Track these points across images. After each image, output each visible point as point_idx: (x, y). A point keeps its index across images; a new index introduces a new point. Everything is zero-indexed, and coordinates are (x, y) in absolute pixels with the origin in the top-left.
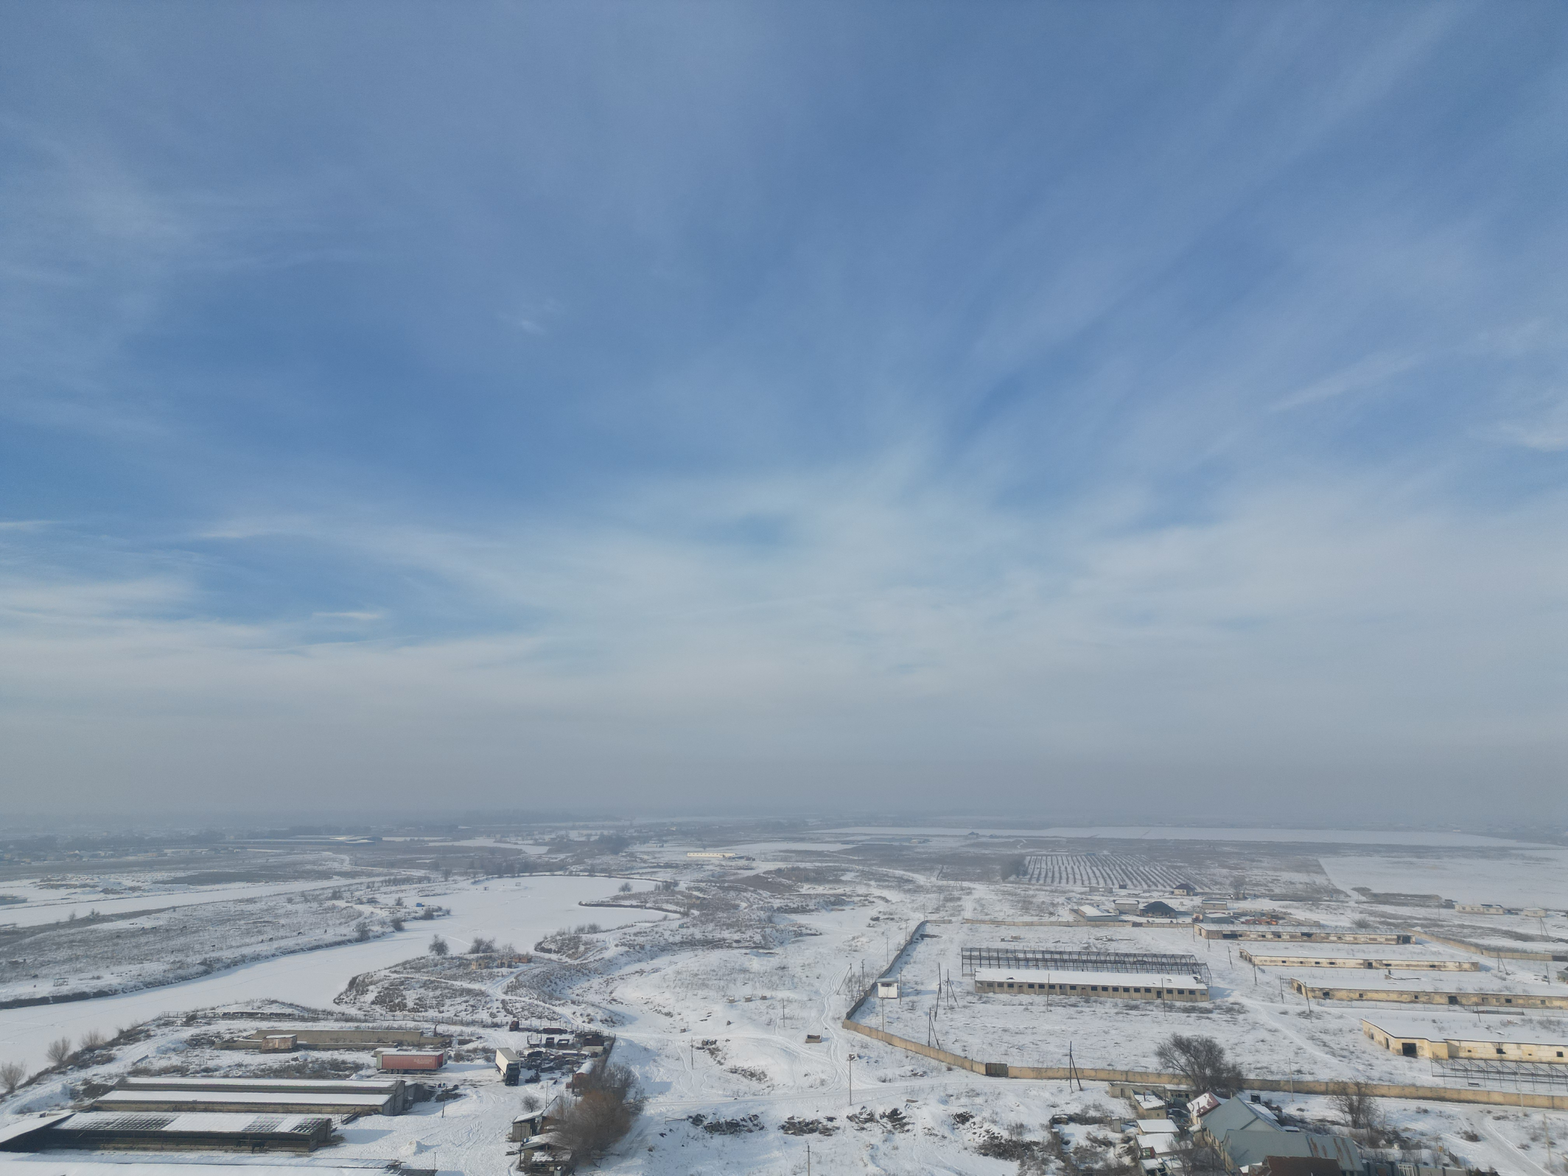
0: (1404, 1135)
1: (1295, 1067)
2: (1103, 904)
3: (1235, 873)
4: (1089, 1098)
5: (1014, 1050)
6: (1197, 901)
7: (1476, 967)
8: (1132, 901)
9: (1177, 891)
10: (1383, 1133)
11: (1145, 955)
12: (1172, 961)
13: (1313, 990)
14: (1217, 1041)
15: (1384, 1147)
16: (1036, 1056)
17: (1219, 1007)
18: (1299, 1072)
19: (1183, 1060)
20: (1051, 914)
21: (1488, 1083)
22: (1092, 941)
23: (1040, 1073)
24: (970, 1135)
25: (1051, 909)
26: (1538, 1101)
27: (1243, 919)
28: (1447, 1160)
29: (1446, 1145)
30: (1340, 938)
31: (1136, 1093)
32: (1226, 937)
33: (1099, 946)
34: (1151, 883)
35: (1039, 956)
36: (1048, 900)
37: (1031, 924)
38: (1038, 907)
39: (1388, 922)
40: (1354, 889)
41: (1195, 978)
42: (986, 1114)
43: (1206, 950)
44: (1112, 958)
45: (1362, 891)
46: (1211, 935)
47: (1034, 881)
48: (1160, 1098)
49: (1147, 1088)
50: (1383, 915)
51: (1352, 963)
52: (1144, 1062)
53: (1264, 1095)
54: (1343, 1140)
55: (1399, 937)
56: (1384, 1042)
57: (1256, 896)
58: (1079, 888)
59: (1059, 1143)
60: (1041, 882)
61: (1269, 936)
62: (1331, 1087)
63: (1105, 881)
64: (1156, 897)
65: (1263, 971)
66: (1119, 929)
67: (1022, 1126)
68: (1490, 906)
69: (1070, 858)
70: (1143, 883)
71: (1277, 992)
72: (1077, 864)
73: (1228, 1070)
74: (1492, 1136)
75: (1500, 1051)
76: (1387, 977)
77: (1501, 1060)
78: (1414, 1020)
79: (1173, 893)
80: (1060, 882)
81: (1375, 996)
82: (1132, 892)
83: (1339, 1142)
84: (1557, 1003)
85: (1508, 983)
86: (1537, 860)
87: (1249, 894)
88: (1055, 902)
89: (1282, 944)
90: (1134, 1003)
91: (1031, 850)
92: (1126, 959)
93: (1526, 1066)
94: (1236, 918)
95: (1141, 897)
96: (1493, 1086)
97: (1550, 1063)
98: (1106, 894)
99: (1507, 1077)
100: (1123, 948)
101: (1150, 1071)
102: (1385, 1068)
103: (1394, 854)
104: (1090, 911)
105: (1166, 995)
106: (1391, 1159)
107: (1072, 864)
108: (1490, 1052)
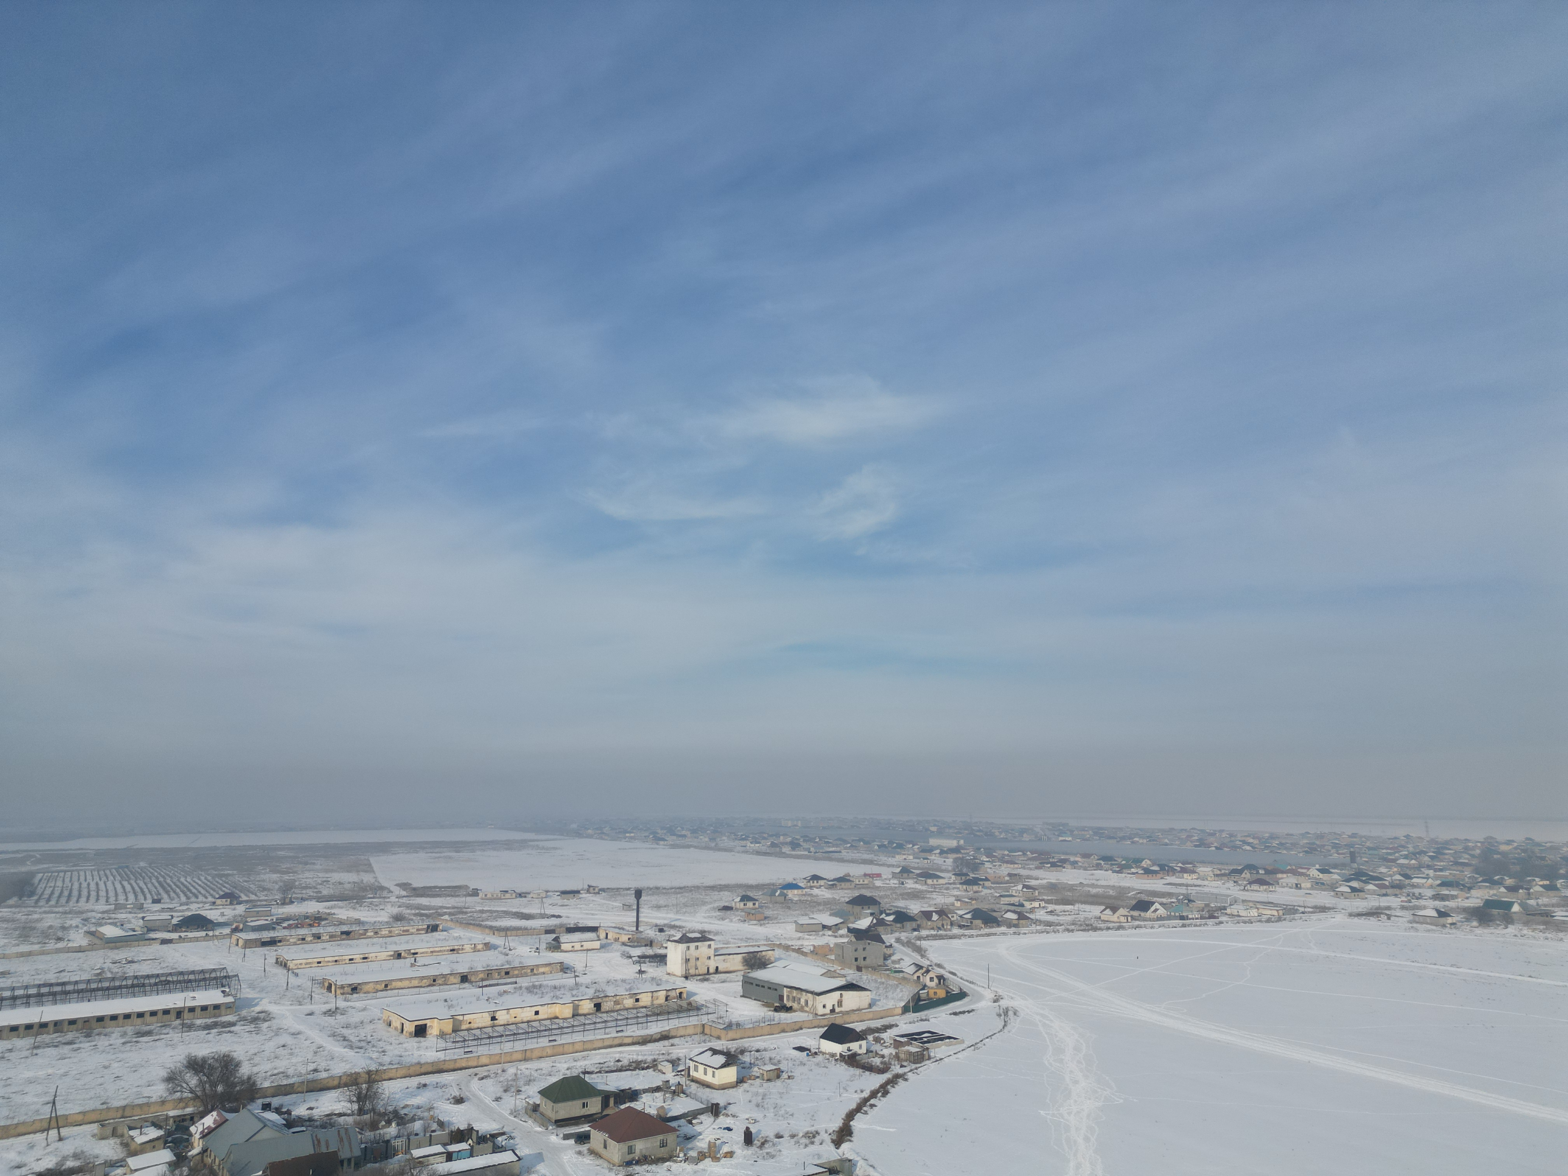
0: (402, 1112)
1: (312, 1067)
2: (129, 922)
3: (286, 877)
4: (69, 1147)
6: (240, 909)
7: (488, 946)
8: (165, 916)
9: (219, 902)
10: (384, 1115)
11: (170, 974)
12: (201, 976)
13: (342, 987)
14: (235, 1055)
15: (384, 1127)
17: (244, 1019)
18: (315, 1071)
19: (194, 1082)
20: (59, 939)
21: (480, 1048)
22: (107, 965)
23: (7, 1131)
25: (60, 934)
26: (514, 1056)
27: (285, 925)
28: (435, 1126)
29: (436, 1113)
30: (376, 933)
31: (131, 1128)
32: (264, 944)
33: (115, 970)
34: (190, 894)
35: (33, 991)
36: (57, 923)
37: (30, 954)
38: (43, 932)
39: (421, 913)
40: (397, 885)
41: (223, 992)
43: (240, 961)
44: (130, 982)
45: (404, 886)
46: (248, 944)
47: (42, 903)
48: (160, 1128)
49: (145, 1120)
50: (419, 907)
51: (383, 955)
52: (147, 1092)
53: (275, 1102)
54: (346, 1130)
55: (428, 926)
56: (399, 1027)
57: (303, 899)
58: (101, 907)
60: (53, 902)
61: (309, 939)
62: (344, 1079)
63: (136, 896)
64: (194, 909)
65: (297, 975)
66: (144, 949)
68: (507, 892)
69: (95, 873)
70: (182, 895)
71: (307, 994)
72: (104, 879)
73: (242, 1082)
74: (474, 1095)
75: (493, 1019)
76: (412, 965)
77: (493, 1026)
78: (429, 1002)
79: (214, 903)
80: (77, 901)
81: (399, 984)
82: (166, 906)
83: (343, 1132)
84: (542, 970)
85: (509, 958)
86: (547, 849)
87: (295, 898)
88: (66, 925)
89: (320, 946)
90: (147, 1028)
91: (45, 866)
92: (147, 981)
93: (511, 1027)
94: (278, 924)
95: (176, 911)
96: (483, 1050)
97: (528, 1022)
98: (135, 910)
99: (495, 1040)
100: (145, 969)
101: (153, 1100)
102: (397, 1052)
103: (437, 850)
104: (110, 931)
105: (186, 1015)
106: (387, 1137)
107: (97, 879)
108: (486, 1020)
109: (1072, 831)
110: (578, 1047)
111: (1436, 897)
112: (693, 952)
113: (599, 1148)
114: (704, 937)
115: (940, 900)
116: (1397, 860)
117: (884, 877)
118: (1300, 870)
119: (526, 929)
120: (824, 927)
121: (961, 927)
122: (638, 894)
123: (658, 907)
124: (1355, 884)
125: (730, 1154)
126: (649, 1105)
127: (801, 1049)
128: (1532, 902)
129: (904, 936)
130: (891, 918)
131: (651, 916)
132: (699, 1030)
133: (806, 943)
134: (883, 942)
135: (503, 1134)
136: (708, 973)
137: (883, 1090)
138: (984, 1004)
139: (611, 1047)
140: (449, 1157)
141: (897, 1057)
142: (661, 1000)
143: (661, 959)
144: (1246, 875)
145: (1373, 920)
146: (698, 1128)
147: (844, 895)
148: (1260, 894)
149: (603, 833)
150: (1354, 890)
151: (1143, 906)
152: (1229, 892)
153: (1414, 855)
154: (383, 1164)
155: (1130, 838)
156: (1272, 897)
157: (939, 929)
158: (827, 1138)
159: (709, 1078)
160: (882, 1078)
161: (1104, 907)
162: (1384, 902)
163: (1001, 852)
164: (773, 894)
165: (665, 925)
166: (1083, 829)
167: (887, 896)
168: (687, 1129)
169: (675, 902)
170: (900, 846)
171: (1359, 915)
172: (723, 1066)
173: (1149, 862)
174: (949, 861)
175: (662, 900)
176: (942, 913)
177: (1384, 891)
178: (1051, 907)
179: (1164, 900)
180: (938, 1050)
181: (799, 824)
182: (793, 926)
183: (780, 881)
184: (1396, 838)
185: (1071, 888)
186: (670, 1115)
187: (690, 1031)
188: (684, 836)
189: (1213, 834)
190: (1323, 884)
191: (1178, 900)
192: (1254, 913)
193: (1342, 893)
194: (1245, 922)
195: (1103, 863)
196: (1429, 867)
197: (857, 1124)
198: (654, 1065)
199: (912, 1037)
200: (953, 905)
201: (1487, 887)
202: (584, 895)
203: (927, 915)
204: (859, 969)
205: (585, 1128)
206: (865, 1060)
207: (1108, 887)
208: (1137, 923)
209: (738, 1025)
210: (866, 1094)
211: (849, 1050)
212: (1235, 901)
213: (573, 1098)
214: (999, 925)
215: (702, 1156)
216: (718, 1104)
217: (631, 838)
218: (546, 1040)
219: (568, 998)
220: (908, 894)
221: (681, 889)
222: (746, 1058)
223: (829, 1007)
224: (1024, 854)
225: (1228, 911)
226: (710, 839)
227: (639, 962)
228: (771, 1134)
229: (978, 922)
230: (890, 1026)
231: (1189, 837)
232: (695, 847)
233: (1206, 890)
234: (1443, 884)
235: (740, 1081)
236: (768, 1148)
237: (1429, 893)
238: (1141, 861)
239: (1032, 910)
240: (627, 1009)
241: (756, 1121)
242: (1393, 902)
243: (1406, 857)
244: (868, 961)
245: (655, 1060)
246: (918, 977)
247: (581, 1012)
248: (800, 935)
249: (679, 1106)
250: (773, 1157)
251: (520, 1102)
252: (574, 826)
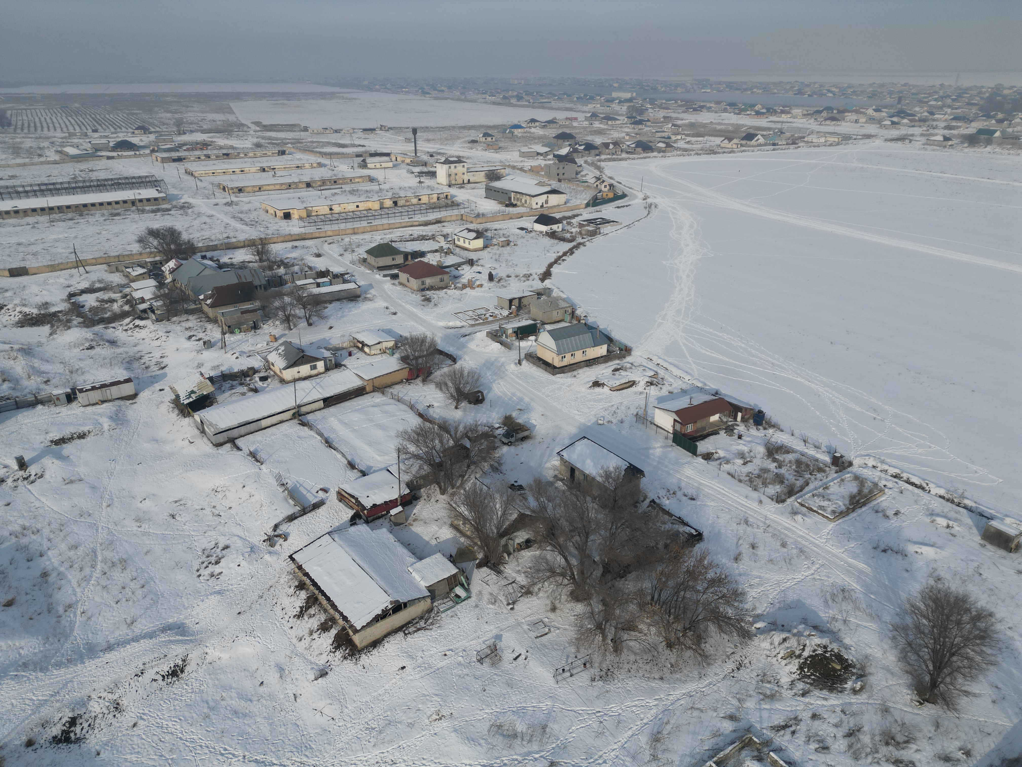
0: (286, 261)
1: (225, 235)
2: (82, 145)
3: (176, 116)
4: (94, 277)
5: (30, 257)
6: (152, 137)
7: (320, 165)
8: (104, 141)
9: (136, 132)
10: (275, 262)
11: (120, 179)
12: (140, 180)
13: (232, 189)
14: (176, 228)
15: (276, 269)
16: (48, 257)
17: (175, 207)
18: (228, 237)
19: (155, 243)
20: (40, 156)
21: (326, 226)
22: (77, 173)
23: (53, 268)
24: (7, 317)
25: (39, 152)
26: (348, 232)
27: (185, 148)
28: (306, 269)
29: (306, 262)
30: (246, 155)
31: (126, 268)
32: (175, 160)
33: (83, 176)
34: (117, 127)
35: (36, 188)
36: (34, 145)
37: (24, 165)
38: (27, 151)
39: (273, 142)
40: (252, 123)
41: (157, 190)
42: (17, 301)
43: (162, 171)
44: (95, 183)
45: (257, 123)
46: (164, 160)
47: (19, 131)
48: (144, 268)
49: (134, 263)
50: (270, 138)
51: (254, 170)
52: (129, 248)
53: (209, 254)
54: (255, 270)
55: (279, 151)
56: (274, 213)
57: (192, 132)
58: (59, 134)
59: (77, 309)
60: (26, 131)
61: (203, 158)
62: (247, 243)
63: (80, 127)
64: (121, 137)
65: (201, 181)
66: (97, 162)
67: (47, 303)
68: (326, 129)
69: (47, 111)
70: (110, 127)
71: (211, 192)
72: (54, 115)
73: (185, 244)
74: (327, 253)
75: (331, 209)
76: (274, 176)
77: (331, 214)
78: (289, 199)
79: (133, 133)
80: (42, 130)
81: (268, 188)
82: (102, 134)
83: (253, 271)
84: (357, 180)
85: (335, 172)
86: (350, 99)
87: (187, 130)
88: (41, 146)
89: (211, 162)
90: (116, 211)
91: (10, 105)
92: (106, 183)
93: (342, 215)
94: (180, 147)
95: (110, 138)
96: (327, 228)
97: (353, 212)
98: (83, 137)
99: (334, 222)
100: (103, 175)
101: (134, 252)
102: (275, 228)
103: (274, 99)
104: (72, 151)
105: (138, 204)
106: (280, 274)
107: (49, 115)
108: (326, 210)
109: (711, 85)
110: (385, 227)
111: (946, 128)
112: (453, 170)
113: (405, 282)
114: (459, 161)
115: (615, 135)
116: (929, 102)
117: (579, 120)
118: (862, 110)
119: (343, 154)
120: (538, 154)
121: (628, 153)
122: (415, 131)
123: (429, 140)
124: (895, 119)
125: (481, 286)
126: (432, 259)
127: (522, 229)
128: (1010, 130)
129: (590, 159)
130: (582, 147)
131: (424, 147)
132: (459, 218)
133: (526, 164)
134: (576, 163)
135: (348, 274)
136: (463, 183)
137: (571, 252)
138: (637, 202)
139: (406, 227)
140: (318, 285)
141: (580, 233)
142: (435, 200)
143: (433, 174)
144: (824, 114)
145: (899, 144)
146: (462, 272)
147: (552, 132)
148: (830, 127)
149: (386, 88)
150: (893, 123)
151: (750, 137)
152: (809, 126)
153: (942, 98)
154: (280, 288)
155: (751, 89)
156: (838, 129)
157: (613, 154)
158: (537, 278)
159: (466, 245)
160: (570, 245)
161: (723, 138)
162: (911, 131)
163: (660, 101)
164: (504, 132)
165: (434, 152)
166: (720, 83)
167: (580, 133)
168: (455, 272)
169: (439, 137)
170: (592, 98)
171: (892, 140)
172: (475, 238)
173: (760, 106)
174: (625, 108)
175: (431, 136)
176: (616, 144)
177: (913, 124)
178: (688, 139)
179: (765, 133)
180: (606, 229)
181: (523, 83)
182: (517, 154)
183: (510, 123)
184: (933, 86)
185: (704, 126)
186: (444, 265)
187: (454, 218)
188: (443, 91)
189: (808, 86)
190: (874, 119)
191: (774, 133)
192: (822, 140)
193: (885, 126)
194: (815, 146)
195: (728, 107)
196: (949, 107)
197: (554, 270)
198: (433, 238)
199: (590, 221)
200: (624, 138)
201: (983, 120)
202: (378, 132)
203: (606, 145)
204: (560, 181)
205: (396, 271)
206: (561, 235)
207: (729, 124)
208: (744, 148)
209: (483, 215)
210: (560, 254)
211: (551, 229)
212: (812, 132)
213: (386, 255)
214: (652, 152)
215: (464, 287)
216: (472, 260)
217: (406, 92)
218: (366, 222)
219: (376, 198)
220: (595, 131)
221: (443, 129)
222: (489, 234)
223: (540, 204)
224: (676, 102)
225: (806, 139)
226: (461, 94)
227: (419, 176)
228: (504, 275)
229: (639, 150)
230: (577, 215)
231: (792, 87)
232: (452, 99)
233: (794, 125)
234: (956, 118)
235: (485, 247)
236: (502, 283)
237: (943, 124)
238: (754, 105)
239: (676, 141)
240: (414, 205)
241: (495, 269)
242: (917, 131)
243: (936, 100)
244: (566, 176)
245: (433, 235)
246: (597, 185)
247: (385, 206)
248: (523, 159)
249: (450, 260)
250: (505, 287)
251: (355, 257)
252: (366, 83)
